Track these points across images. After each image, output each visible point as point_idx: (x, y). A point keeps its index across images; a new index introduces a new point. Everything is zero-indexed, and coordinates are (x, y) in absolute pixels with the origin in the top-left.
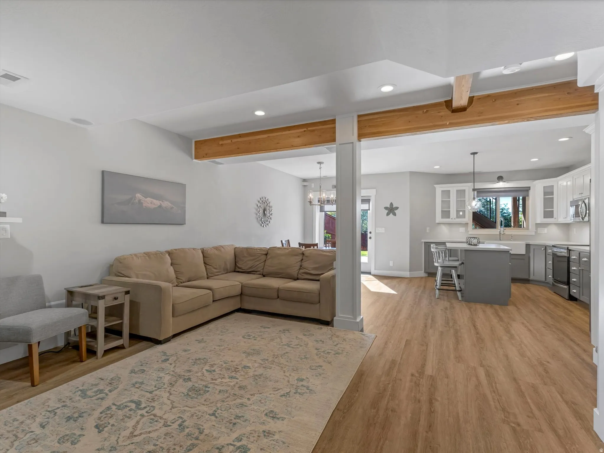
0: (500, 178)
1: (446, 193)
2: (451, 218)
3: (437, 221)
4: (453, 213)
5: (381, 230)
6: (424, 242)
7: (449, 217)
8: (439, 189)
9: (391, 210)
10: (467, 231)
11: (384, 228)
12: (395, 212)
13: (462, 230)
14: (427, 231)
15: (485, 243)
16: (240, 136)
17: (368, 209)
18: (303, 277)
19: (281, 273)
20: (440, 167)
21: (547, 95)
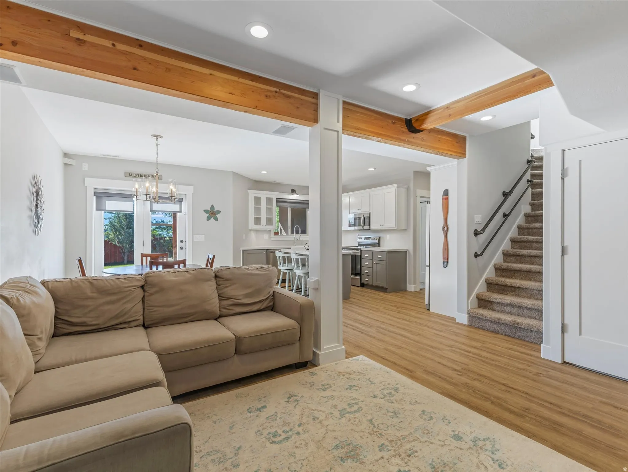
0: (293, 191)
1: (258, 200)
2: (262, 225)
3: (250, 228)
4: (264, 221)
5: (201, 238)
6: (242, 250)
7: (260, 224)
8: (253, 194)
9: (212, 214)
10: (270, 238)
11: (204, 236)
12: (217, 217)
13: (266, 236)
14: (244, 239)
15: (292, 248)
16: (140, 44)
17: (179, 210)
18: (232, 312)
19: (192, 314)
20: (267, 172)
21: (449, 139)
